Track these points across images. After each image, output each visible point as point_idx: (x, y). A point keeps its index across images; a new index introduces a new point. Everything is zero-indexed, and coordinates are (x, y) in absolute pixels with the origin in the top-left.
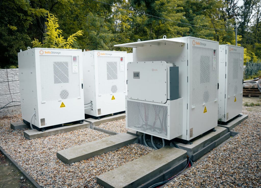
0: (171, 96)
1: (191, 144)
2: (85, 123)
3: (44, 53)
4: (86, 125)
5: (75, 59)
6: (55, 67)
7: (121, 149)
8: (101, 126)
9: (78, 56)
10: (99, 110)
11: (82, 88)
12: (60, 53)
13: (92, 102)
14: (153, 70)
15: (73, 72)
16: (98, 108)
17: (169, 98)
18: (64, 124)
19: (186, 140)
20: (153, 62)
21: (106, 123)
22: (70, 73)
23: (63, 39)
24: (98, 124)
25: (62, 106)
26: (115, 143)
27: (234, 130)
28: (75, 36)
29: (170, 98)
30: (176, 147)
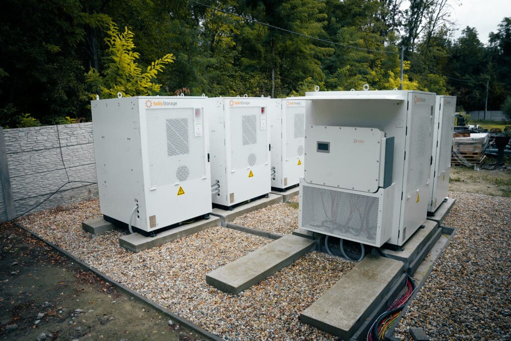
0: (384, 183)
1: (403, 250)
2: (212, 218)
3: (153, 104)
4: (216, 221)
5: (197, 112)
6: (168, 128)
7: (297, 262)
8: (238, 222)
9: (202, 108)
10: (232, 195)
11: (209, 161)
12: (176, 104)
13: (218, 182)
14: (355, 141)
15: (196, 135)
16: (230, 192)
17: (382, 185)
18: (182, 222)
19: (396, 244)
20: (356, 129)
21: (244, 216)
22: (190, 138)
23: (136, 68)
24: (232, 218)
25: (180, 193)
26: (288, 253)
27: (445, 224)
28: (161, 64)
29: (384, 185)
30: (384, 255)
